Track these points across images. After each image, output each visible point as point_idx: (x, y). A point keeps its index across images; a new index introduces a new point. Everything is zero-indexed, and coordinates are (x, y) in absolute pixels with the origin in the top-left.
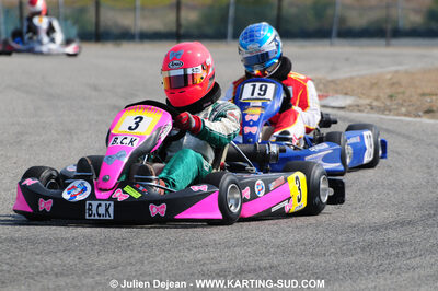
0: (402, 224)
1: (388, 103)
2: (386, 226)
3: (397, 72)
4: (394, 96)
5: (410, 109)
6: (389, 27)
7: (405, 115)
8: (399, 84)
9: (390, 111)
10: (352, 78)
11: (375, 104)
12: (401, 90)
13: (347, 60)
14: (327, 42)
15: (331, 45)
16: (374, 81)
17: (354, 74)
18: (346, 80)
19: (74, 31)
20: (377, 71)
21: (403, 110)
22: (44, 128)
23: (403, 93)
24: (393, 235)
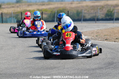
0: (100, 68)
1: (96, 38)
2: (96, 69)
3: (98, 30)
4: (98, 36)
5: (102, 39)
6: (96, 18)
7: (101, 41)
8: (98, 32)
9: (96, 39)
10: (87, 31)
11: (93, 38)
12: (99, 34)
13: (85, 27)
14: (80, 22)
15: (81, 23)
16: (92, 32)
17: (87, 30)
18: (85, 32)
19: (16, 20)
20: (93, 29)
21: (100, 39)
22: (8, 45)
23: (100, 35)
24: (98, 71)
